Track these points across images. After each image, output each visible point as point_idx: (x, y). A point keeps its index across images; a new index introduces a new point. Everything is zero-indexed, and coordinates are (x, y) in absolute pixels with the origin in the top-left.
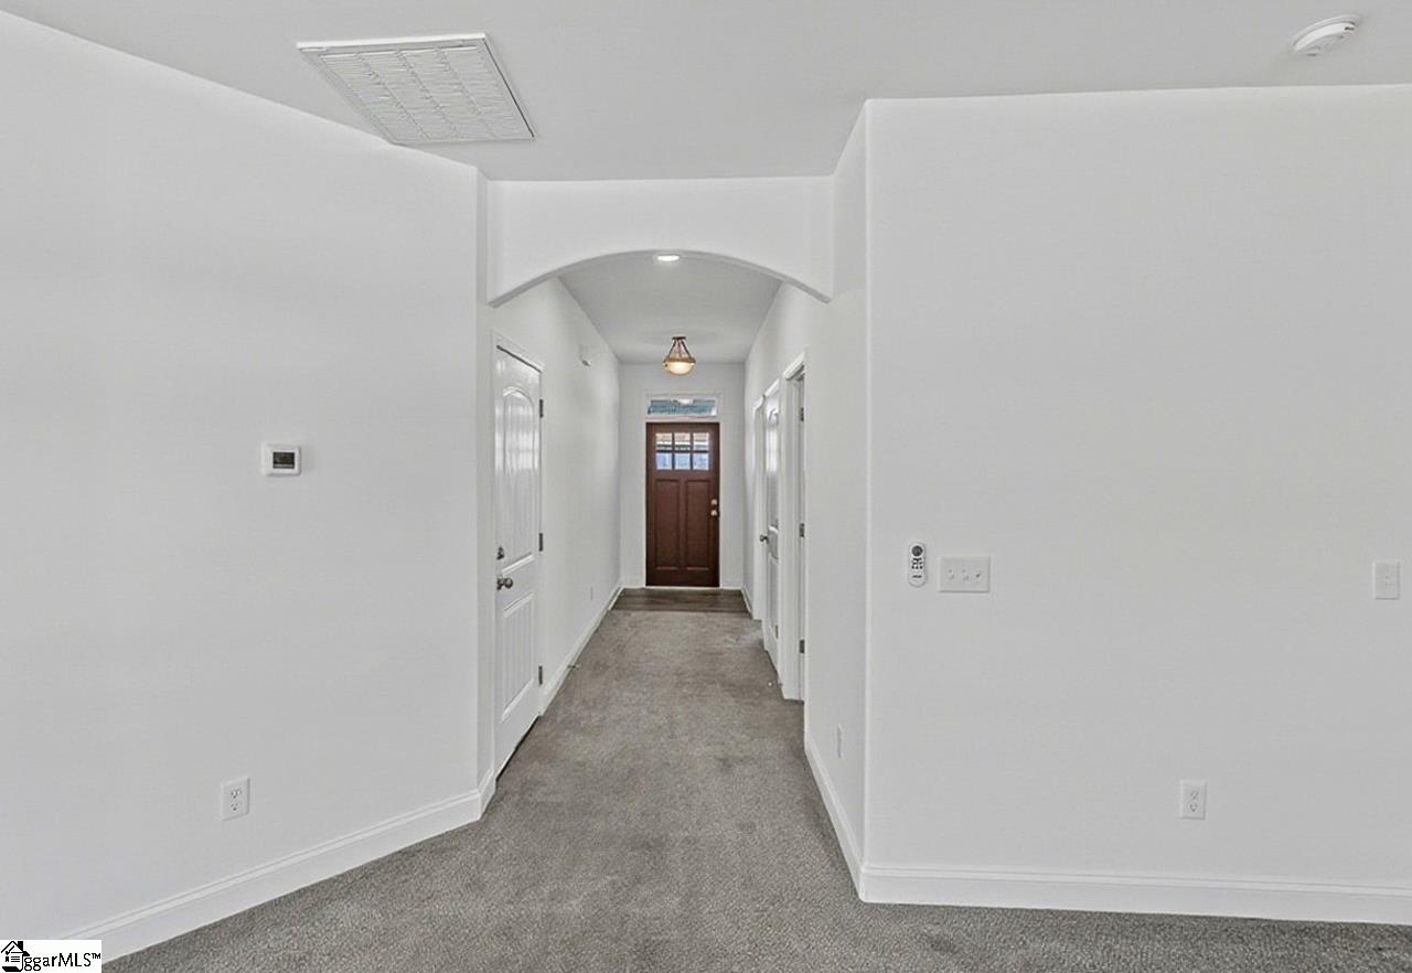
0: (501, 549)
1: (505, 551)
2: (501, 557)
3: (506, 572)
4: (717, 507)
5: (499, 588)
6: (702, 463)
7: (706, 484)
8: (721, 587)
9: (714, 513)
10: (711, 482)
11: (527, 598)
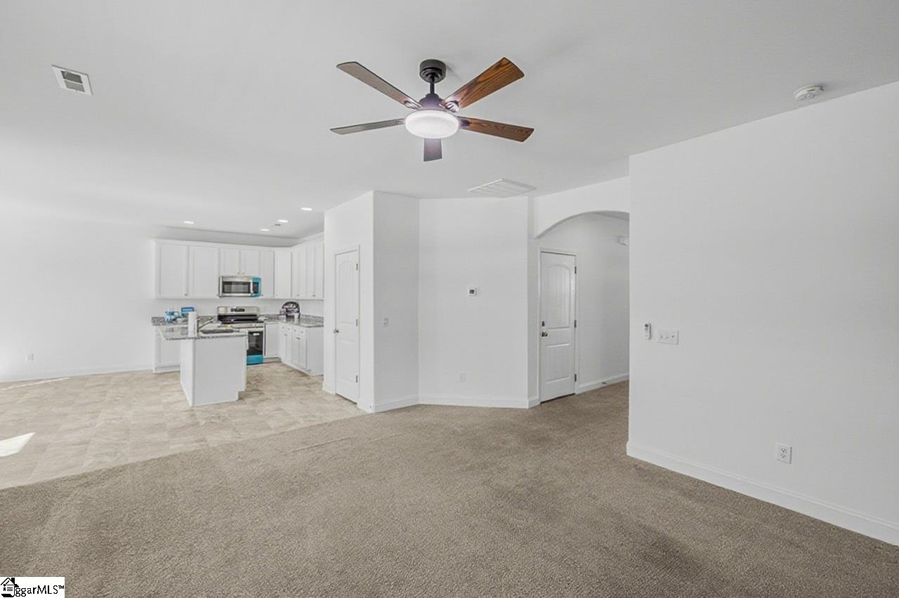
0: (543, 322)
1: (546, 324)
2: (544, 325)
3: (547, 331)
5: (543, 336)
11: (567, 344)
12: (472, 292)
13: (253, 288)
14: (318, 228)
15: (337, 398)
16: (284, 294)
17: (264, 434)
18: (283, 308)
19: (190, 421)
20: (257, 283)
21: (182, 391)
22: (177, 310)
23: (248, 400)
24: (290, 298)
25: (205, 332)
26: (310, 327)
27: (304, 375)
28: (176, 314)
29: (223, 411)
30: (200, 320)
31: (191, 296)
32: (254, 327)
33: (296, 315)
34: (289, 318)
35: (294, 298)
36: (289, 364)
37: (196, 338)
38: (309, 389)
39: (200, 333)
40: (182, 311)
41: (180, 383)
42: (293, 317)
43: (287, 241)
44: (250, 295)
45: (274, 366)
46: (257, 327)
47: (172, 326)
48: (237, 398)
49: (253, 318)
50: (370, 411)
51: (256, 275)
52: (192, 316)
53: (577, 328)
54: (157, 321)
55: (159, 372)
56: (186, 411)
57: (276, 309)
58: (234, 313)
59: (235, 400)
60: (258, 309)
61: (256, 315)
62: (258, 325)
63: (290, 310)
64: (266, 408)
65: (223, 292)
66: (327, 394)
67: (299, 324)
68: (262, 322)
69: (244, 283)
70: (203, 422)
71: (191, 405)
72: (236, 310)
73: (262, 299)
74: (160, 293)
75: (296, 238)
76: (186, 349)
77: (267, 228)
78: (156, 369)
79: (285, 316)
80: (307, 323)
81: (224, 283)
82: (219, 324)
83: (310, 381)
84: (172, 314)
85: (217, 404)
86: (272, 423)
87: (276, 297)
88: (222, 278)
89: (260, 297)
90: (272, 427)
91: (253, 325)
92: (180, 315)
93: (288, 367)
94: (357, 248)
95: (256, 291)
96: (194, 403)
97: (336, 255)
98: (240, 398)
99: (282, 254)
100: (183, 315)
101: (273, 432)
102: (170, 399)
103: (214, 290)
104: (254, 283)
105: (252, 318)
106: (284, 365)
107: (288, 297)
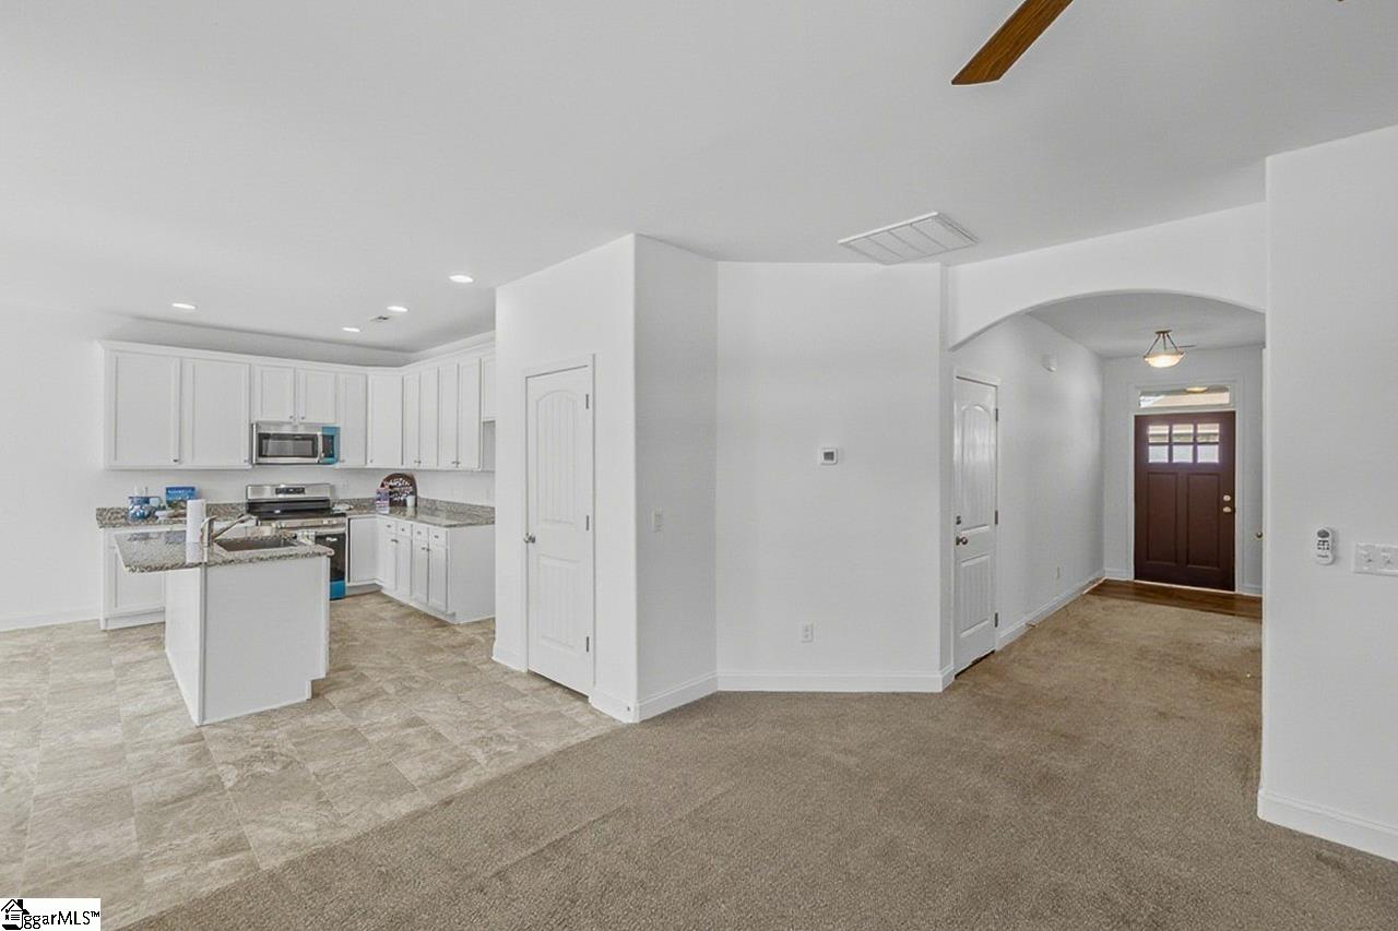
0: (958, 518)
1: (962, 519)
2: (959, 523)
3: (963, 534)
4: (1232, 504)
5: (958, 544)
6: (1210, 455)
7: (1215, 477)
8: (1237, 592)
9: (1227, 510)
10: (1223, 476)
11: (983, 558)
12: (829, 456)
13: (323, 446)
14: (481, 323)
15: (536, 684)
16: (387, 458)
17: (403, 807)
18: (383, 485)
19: (196, 775)
20: (332, 437)
21: (172, 676)
22: (157, 491)
23: (334, 697)
24: (400, 467)
25: (230, 546)
26: (455, 526)
27: (442, 624)
28: (154, 503)
29: (279, 735)
30: (213, 512)
31: (188, 463)
32: (327, 526)
33: (410, 501)
34: (397, 505)
35: (408, 465)
36: (404, 600)
37: (207, 565)
38: (460, 660)
39: (216, 548)
40: (167, 493)
41: (165, 656)
42: (404, 503)
43: (394, 355)
44: (316, 460)
45: (371, 604)
46: (333, 526)
47: (142, 529)
48: (308, 695)
49: (320, 505)
50: (629, 718)
51: (329, 421)
52: (193, 507)
53: (998, 526)
54: (108, 517)
55: (113, 626)
56: (182, 742)
57: (369, 490)
58: (281, 496)
59: (305, 699)
60: (333, 488)
61: (326, 501)
62: (335, 521)
63: (398, 491)
64: (381, 719)
65: (261, 454)
66: (507, 671)
67: (414, 517)
68: (343, 515)
69: (304, 438)
70: (230, 777)
71: (195, 719)
72: (287, 491)
73: (341, 469)
74: (116, 458)
75: (412, 351)
76: (181, 592)
77: (356, 327)
78: (107, 620)
79: (388, 502)
80: (448, 518)
81: (263, 437)
82: (252, 522)
83: (460, 639)
84: (147, 500)
85: (260, 714)
86: (411, 769)
87: (370, 466)
88: (257, 425)
89: (337, 466)
90: (413, 777)
91: (325, 522)
92: (164, 504)
93: (401, 605)
94: (590, 364)
95: (330, 452)
96: (203, 716)
97: (527, 378)
98: (315, 695)
99: (382, 380)
100: (170, 504)
101: (422, 800)
102: (140, 706)
103: (240, 452)
104: (324, 436)
105: (321, 508)
106: (391, 600)
107: (396, 465)
